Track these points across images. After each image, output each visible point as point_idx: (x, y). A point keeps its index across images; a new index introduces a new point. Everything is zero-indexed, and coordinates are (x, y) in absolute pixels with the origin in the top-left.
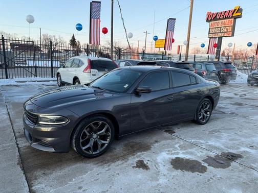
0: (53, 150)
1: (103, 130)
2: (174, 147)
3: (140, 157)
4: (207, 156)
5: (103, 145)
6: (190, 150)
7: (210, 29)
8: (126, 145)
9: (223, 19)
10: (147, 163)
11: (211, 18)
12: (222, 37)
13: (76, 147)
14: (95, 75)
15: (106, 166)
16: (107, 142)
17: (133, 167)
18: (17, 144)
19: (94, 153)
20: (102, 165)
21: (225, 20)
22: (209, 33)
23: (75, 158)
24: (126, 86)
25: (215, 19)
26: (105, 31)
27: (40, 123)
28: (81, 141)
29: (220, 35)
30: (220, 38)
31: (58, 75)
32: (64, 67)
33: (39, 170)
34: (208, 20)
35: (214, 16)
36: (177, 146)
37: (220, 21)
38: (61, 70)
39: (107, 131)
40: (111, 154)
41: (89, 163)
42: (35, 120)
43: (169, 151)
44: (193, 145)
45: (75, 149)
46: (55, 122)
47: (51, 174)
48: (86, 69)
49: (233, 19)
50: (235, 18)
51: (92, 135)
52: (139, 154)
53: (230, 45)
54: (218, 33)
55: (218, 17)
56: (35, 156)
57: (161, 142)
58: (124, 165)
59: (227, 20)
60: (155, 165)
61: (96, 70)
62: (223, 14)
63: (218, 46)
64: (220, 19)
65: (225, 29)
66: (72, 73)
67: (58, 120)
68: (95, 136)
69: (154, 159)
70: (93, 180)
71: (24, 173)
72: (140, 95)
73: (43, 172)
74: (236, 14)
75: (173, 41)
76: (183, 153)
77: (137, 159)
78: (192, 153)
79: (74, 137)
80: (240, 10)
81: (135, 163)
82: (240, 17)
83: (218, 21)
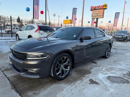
0: (38, 77)
1: (67, 62)
2: (103, 71)
3: (89, 77)
4: (123, 74)
5: (66, 71)
6: (112, 71)
7: (92, 14)
8: (76, 71)
9: (98, 9)
10: (95, 80)
11: (93, 9)
12: (98, 18)
13: (53, 73)
14: (42, 34)
15: (72, 84)
16: (69, 70)
17: (89, 84)
18: (5, 75)
19: (62, 77)
20: (70, 84)
21: (99, 10)
22: (92, 16)
23: (50, 81)
24: (75, 36)
25: (95, 9)
26: (42, 12)
27: (28, 58)
28: (56, 69)
29: (97, 17)
30: (97, 19)
31: (17, 35)
32: (21, 31)
33: (29, 91)
34: (91, 10)
35: (94, 8)
36: (104, 70)
37: (97, 11)
38: (18, 32)
39: (68, 63)
40: (70, 77)
41: (61, 84)
42: (24, 57)
43: (102, 73)
44: (111, 69)
45: (52, 75)
46: (40, 57)
47: (40, 93)
48: (36, 31)
49: (103, 10)
50: (104, 9)
51: (61, 65)
52: (87, 76)
53: (102, 22)
54: (96, 16)
55: (96, 9)
56: (22, 82)
57: (94, 68)
58: (83, 83)
59: (100, 10)
60: (101, 82)
61: (43, 31)
62: (98, 7)
63: (96, 23)
64: (97, 9)
65: (99, 15)
66: (27, 33)
67: (42, 56)
68: (62, 66)
69: (97, 78)
70: (70, 94)
71: (20, 95)
72: (83, 41)
73: (33, 92)
74: (104, 7)
75: (76, 19)
76: (110, 73)
77: (88, 79)
78: (114, 73)
79: (52, 67)
80: (106, 6)
81: (88, 81)
82: (106, 9)
83: (96, 11)
